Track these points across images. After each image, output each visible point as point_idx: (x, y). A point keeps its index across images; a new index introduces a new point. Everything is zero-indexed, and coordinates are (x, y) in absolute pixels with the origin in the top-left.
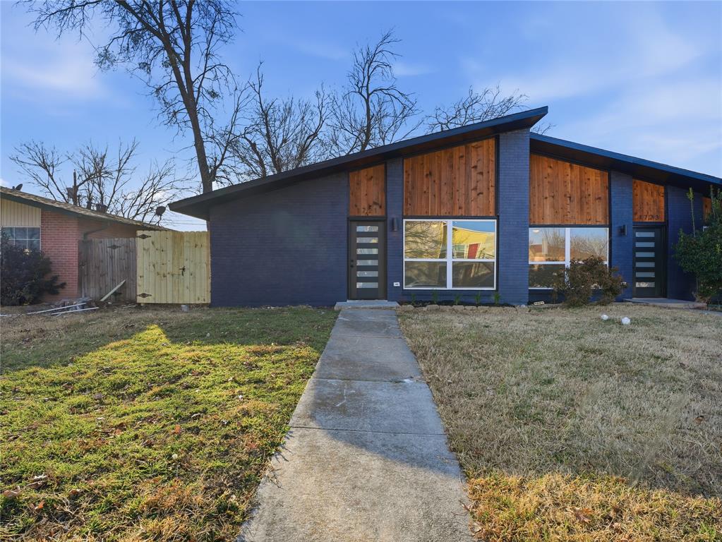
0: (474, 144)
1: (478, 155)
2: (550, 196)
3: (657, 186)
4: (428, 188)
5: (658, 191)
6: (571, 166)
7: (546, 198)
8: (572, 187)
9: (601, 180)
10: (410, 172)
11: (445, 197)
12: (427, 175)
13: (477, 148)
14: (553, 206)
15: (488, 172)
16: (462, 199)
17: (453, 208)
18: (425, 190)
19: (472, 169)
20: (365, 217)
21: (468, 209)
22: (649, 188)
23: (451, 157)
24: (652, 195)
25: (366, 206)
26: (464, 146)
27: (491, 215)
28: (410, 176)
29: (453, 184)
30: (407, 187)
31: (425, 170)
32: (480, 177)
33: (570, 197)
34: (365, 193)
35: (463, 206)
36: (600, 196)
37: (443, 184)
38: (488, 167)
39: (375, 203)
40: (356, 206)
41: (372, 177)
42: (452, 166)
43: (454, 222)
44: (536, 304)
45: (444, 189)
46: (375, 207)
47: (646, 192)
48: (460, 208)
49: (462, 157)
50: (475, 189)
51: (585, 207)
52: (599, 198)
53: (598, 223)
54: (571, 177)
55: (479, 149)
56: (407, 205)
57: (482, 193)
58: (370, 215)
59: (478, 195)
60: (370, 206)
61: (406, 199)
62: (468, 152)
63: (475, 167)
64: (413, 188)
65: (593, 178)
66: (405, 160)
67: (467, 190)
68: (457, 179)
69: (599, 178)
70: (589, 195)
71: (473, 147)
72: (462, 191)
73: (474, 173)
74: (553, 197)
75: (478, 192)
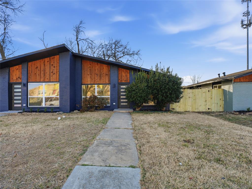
0: (52, 57)
1: (53, 61)
2: (90, 74)
3: (127, 70)
4: (36, 72)
5: (127, 72)
6: (97, 64)
7: (89, 75)
8: (98, 71)
9: (108, 68)
10: (31, 67)
11: (42, 75)
12: (36, 68)
13: (53, 58)
14: (91, 78)
15: (57, 67)
16: (48, 76)
17: (45, 79)
18: (35, 73)
19: (52, 66)
20: (15, 82)
21: (50, 79)
22: (124, 71)
23: (44, 62)
24: (125, 73)
25: (16, 79)
26: (49, 58)
27: (57, 81)
28: (30, 68)
29: (45, 71)
30: (29, 72)
31: (35, 66)
32: (54, 68)
33: (97, 74)
34: (15, 74)
35: (48, 78)
36: (107, 74)
37: (41, 71)
38: (57, 65)
39: (19, 78)
40: (12, 79)
41: (18, 69)
42: (44, 65)
43: (45, 84)
44: (75, 111)
45: (42, 72)
46: (18, 79)
47: (123, 72)
48: (47, 79)
49: (48, 61)
50: (52, 72)
51: (102, 77)
52: (107, 75)
53: (106, 83)
54: (97, 68)
55: (54, 59)
56: (29, 78)
57: (55, 74)
58: (17, 82)
59: (53, 74)
60: (17, 79)
61: (29, 76)
62: (50, 60)
63: (53, 65)
64: (31, 72)
65: (105, 68)
66: (29, 63)
67: (50, 73)
68: (46, 69)
69: (107, 68)
70: (104, 73)
71: (52, 58)
72: (48, 73)
73: (52, 67)
74: (91, 74)
75: (53, 73)
